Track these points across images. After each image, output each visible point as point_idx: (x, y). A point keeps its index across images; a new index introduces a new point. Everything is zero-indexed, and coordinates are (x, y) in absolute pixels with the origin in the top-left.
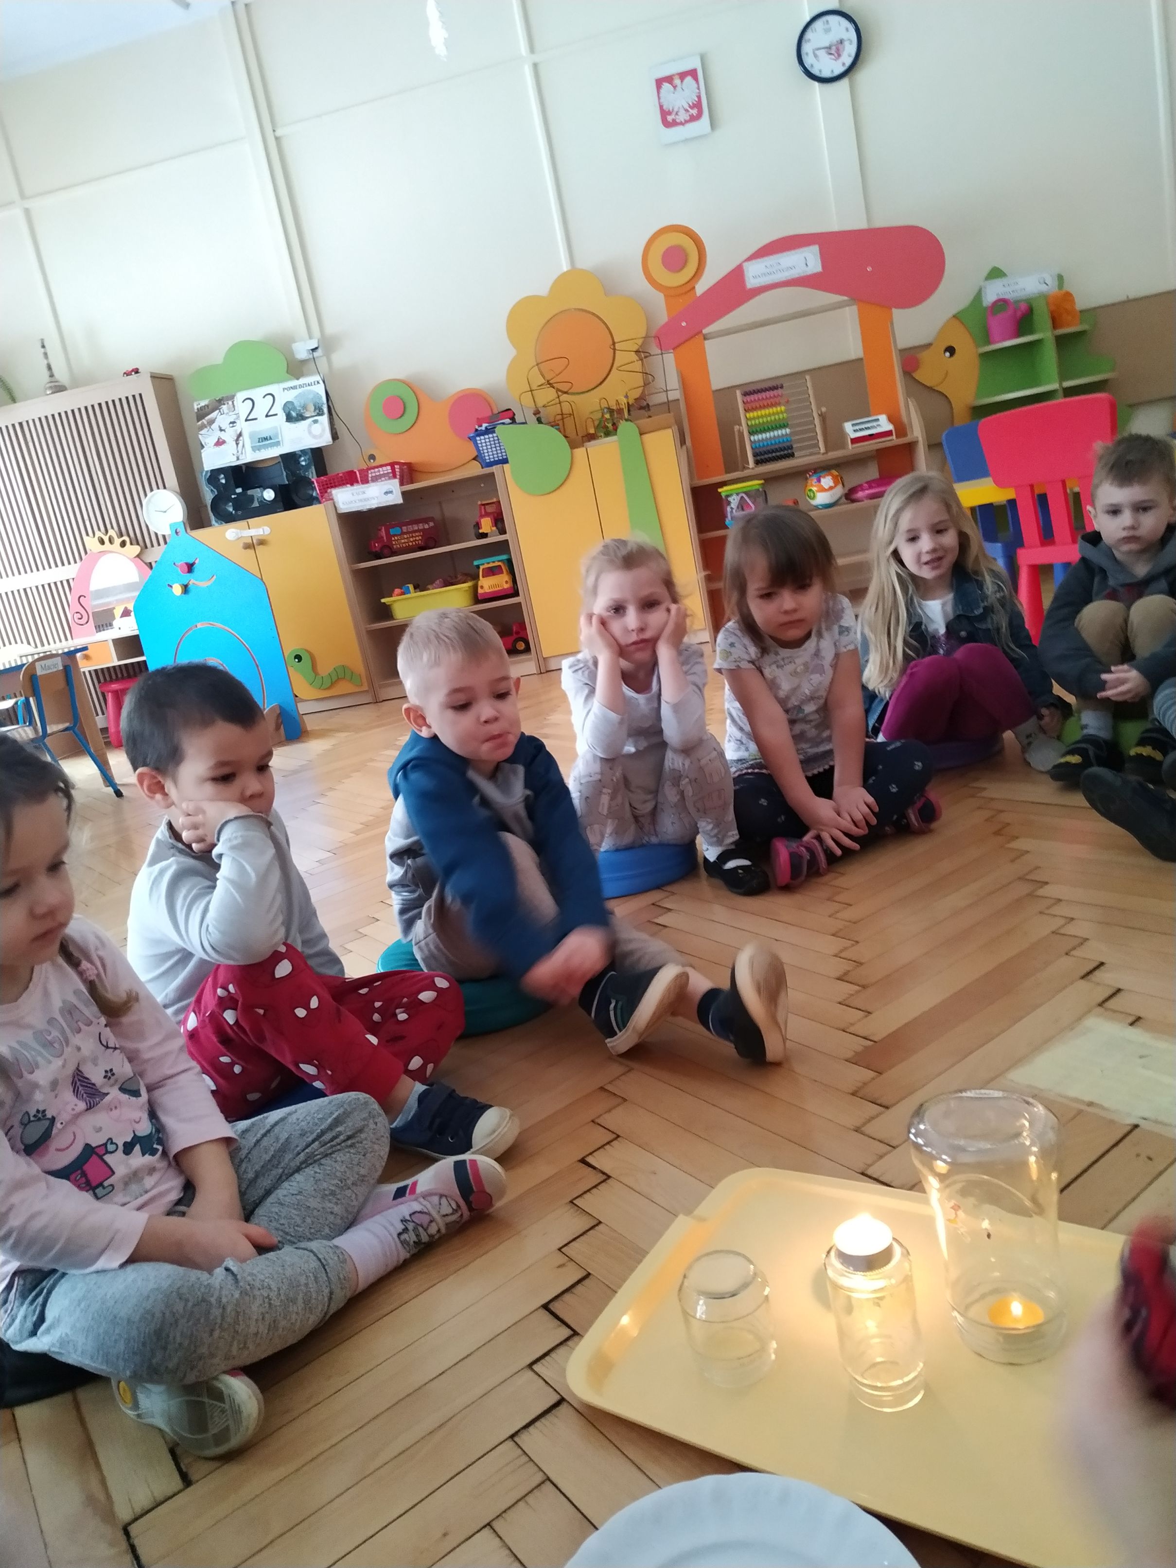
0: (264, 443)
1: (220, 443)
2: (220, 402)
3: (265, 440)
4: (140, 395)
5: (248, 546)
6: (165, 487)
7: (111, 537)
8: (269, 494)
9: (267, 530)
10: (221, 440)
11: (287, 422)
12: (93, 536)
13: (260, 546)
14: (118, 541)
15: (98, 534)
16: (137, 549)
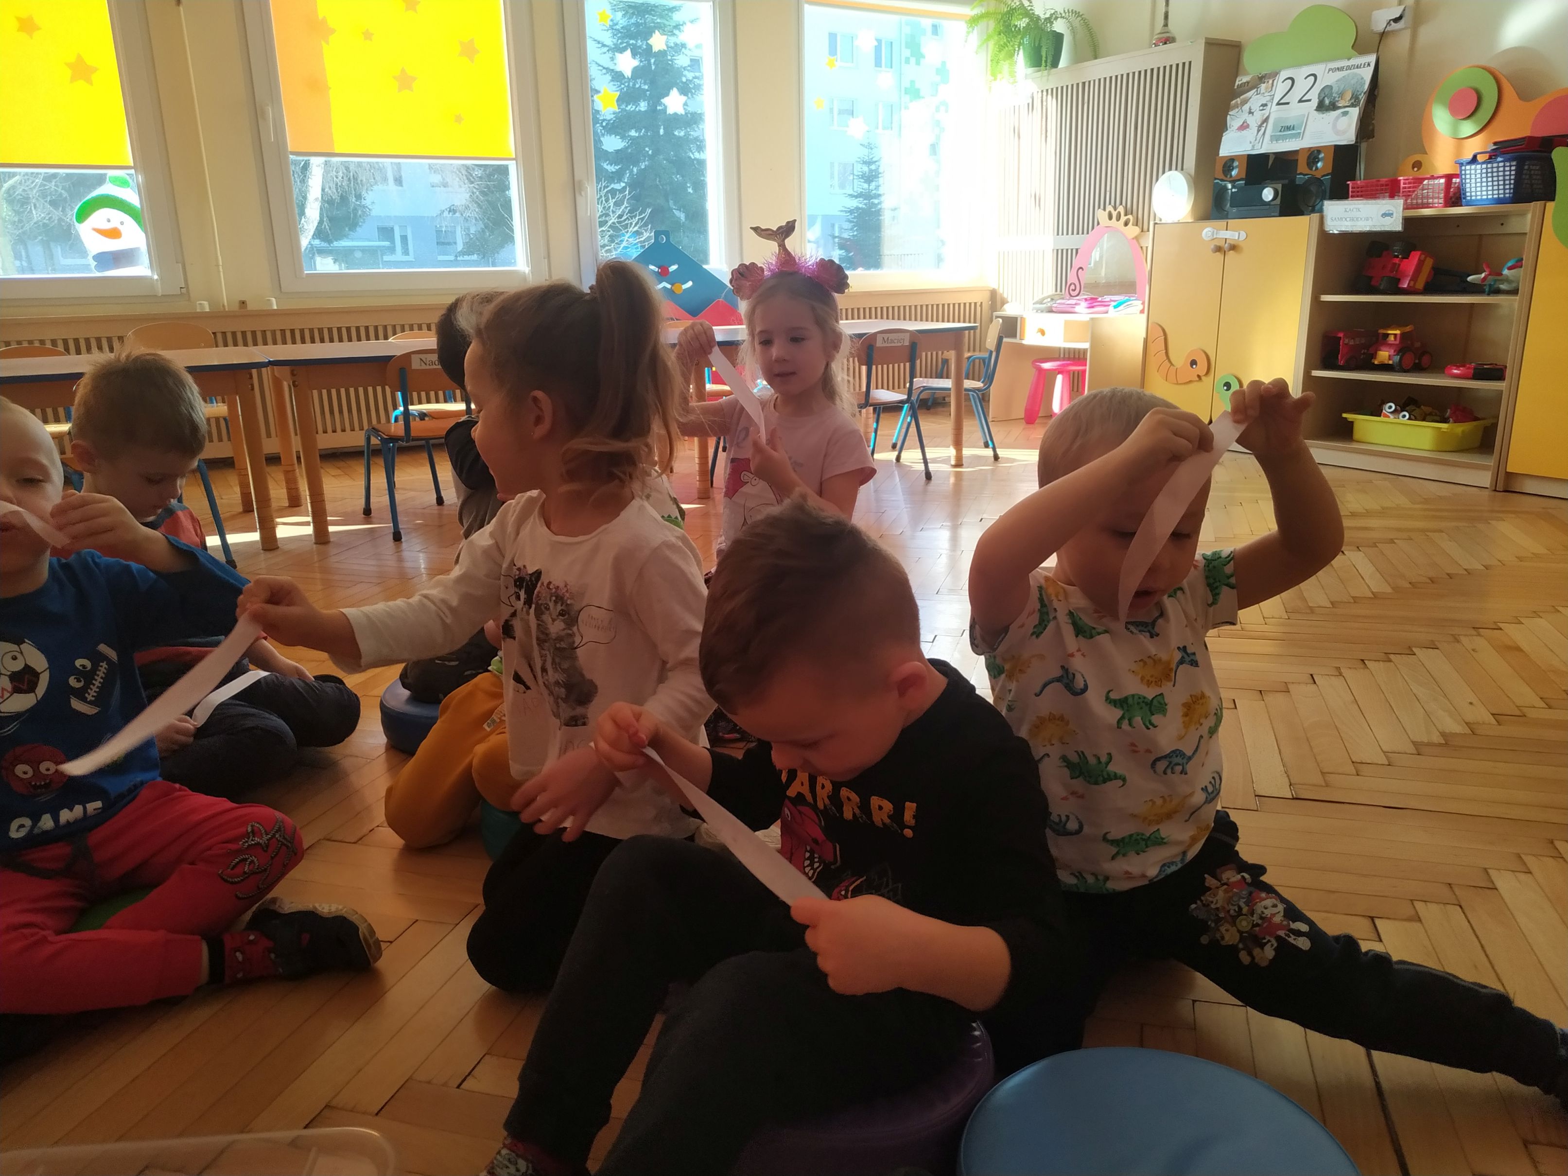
0: (1285, 133)
1: (1244, 127)
2: (1262, 79)
3: (1287, 129)
4: (1190, 63)
5: (1218, 249)
6: (1182, 169)
7: (1119, 214)
8: (1268, 194)
9: (1243, 235)
10: (1245, 124)
11: (1316, 110)
12: (1104, 209)
13: (1231, 252)
14: (1123, 218)
15: (1109, 208)
16: (1137, 230)
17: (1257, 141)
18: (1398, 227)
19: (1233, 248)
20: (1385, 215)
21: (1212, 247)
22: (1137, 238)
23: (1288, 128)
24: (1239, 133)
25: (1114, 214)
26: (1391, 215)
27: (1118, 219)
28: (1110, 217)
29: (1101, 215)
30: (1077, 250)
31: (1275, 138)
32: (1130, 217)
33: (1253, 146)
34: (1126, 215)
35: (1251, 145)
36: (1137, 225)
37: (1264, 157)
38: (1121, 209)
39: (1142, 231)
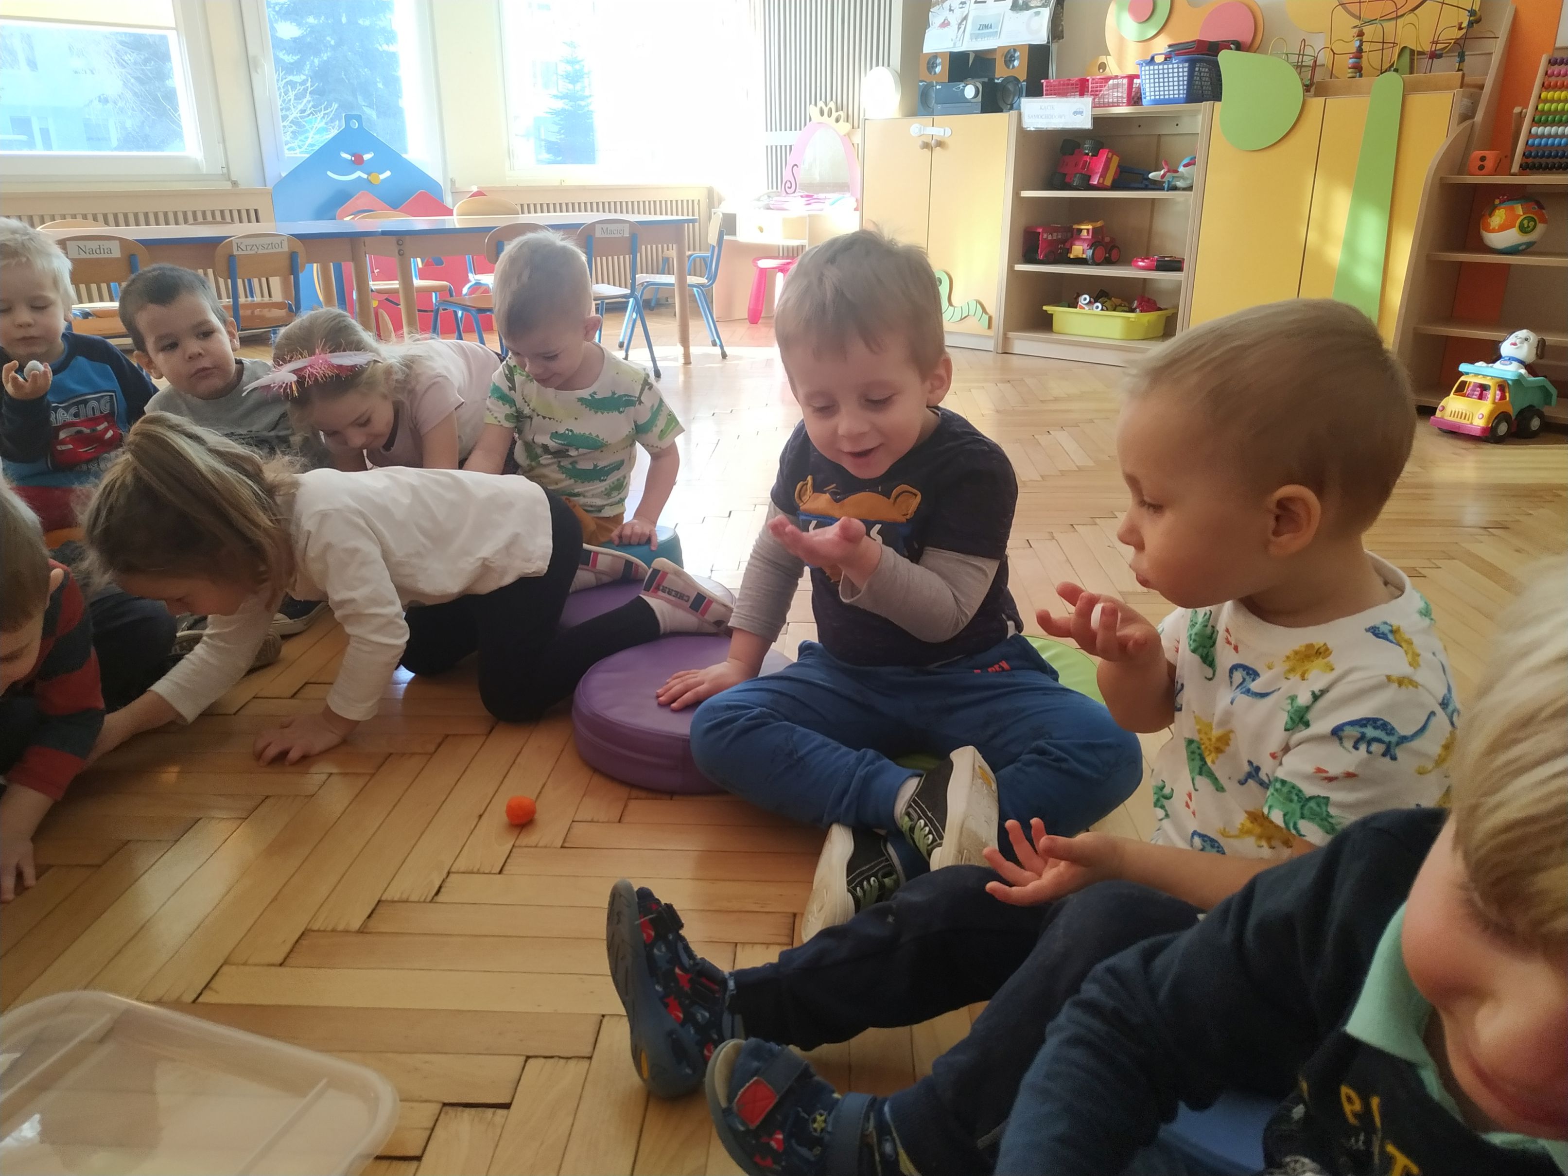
0: (983, 31)
1: (945, 24)
5: (926, 146)
6: (889, 65)
7: (831, 109)
8: (970, 91)
9: (948, 132)
10: (946, 22)
11: (1011, 9)
12: (816, 104)
13: (938, 148)
14: (835, 114)
15: (821, 104)
16: (848, 126)
17: (958, 39)
18: (1088, 125)
19: (940, 144)
20: (1075, 113)
21: (920, 143)
22: (848, 135)
23: (986, 27)
24: (941, 31)
25: (826, 110)
26: (1081, 113)
27: (830, 115)
28: (822, 113)
29: (813, 111)
30: (791, 146)
31: (975, 37)
32: (841, 113)
33: (955, 44)
34: (837, 111)
35: (952, 43)
36: (847, 121)
37: (964, 55)
38: (832, 105)
39: (853, 128)
